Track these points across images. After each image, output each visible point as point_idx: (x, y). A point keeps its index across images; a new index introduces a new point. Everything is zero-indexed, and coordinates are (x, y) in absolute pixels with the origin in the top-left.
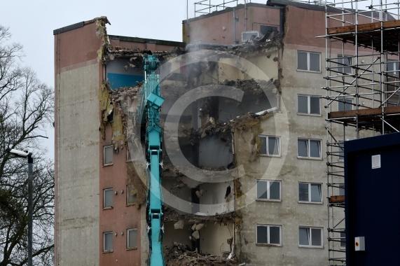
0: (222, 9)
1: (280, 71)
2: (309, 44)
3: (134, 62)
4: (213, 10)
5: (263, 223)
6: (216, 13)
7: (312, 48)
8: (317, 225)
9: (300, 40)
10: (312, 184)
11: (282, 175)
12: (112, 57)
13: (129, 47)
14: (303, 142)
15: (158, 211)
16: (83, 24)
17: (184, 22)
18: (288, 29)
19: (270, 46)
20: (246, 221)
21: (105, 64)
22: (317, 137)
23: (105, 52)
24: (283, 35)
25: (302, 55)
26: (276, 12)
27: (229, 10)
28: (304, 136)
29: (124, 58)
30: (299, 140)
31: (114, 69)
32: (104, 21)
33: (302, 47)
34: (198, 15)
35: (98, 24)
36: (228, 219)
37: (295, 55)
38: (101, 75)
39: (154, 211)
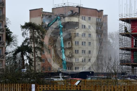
6: (60, 7)
16: (37, 9)
17: (52, 9)
18: (80, 12)
19: (76, 15)
25: (82, 17)
26: (78, 8)
32: (42, 9)
33: (83, 16)
34: (55, 7)
39: (63, 48)
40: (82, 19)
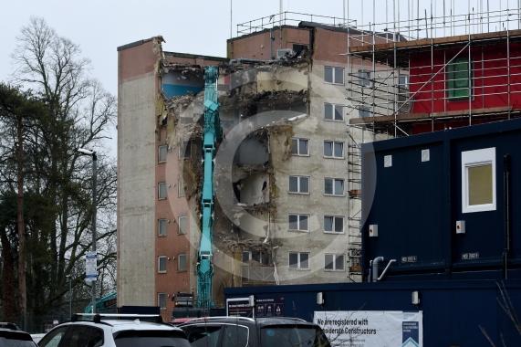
0: (260, 30)
1: (309, 83)
2: (334, 61)
3: (185, 74)
4: (253, 30)
5: (293, 212)
6: (255, 33)
7: (336, 64)
8: (339, 214)
9: (326, 57)
10: (336, 180)
11: (311, 172)
12: (167, 70)
13: (181, 62)
14: (328, 143)
15: (209, 201)
16: (143, 42)
17: (228, 41)
18: (316, 48)
19: (301, 62)
20: (280, 211)
21: (160, 77)
22: (340, 140)
23: (161, 66)
24: (312, 53)
25: (328, 69)
26: (307, 33)
27: (266, 31)
28: (329, 139)
29: (177, 71)
30: (325, 142)
31: (168, 81)
32: (160, 39)
33: (329, 63)
34: (240, 35)
35: (155, 42)
36: (264, 209)
37: (322, 69)
38: (158, 86)
39: (205, 201)
40: (328, 79)
